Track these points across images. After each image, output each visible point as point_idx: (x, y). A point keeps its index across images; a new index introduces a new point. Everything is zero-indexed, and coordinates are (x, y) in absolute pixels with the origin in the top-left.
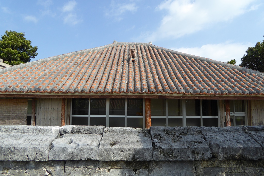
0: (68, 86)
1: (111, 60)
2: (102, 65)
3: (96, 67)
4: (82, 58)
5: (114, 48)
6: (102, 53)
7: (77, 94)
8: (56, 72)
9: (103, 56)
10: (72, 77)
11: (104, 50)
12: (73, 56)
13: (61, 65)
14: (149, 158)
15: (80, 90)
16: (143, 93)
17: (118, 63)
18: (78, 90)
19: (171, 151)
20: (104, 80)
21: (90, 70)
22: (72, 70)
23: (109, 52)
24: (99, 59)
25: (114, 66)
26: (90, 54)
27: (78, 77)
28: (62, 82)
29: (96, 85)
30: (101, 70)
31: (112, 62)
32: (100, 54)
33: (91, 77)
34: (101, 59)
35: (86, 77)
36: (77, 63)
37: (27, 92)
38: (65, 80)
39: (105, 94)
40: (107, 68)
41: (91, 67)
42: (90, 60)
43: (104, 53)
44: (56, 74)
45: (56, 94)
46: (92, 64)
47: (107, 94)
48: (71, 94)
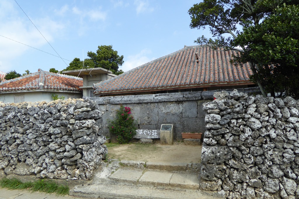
0: (154, 84)
1: (181, 63)
2: (175, 68)
3: (170, 70)
4: (160, 64)
5: (185, 52)
6: (175, 58)
7: (159, 88)
8: (145, 76)
9: (175, 61)
10: (156, 78)
11: (176, 55)
12: (154, 63)
13: (147, 71)
14: (182, 100)
15: (161, 86)
16: (200, 84)
17: (186, 65)
18: (160, 86)
19: (188, 97)
20: (176, 78)
21: (166, 72)
22: (155, 73)
23: (180, 56)
24: (172, 63)
25: (183, 67)
26: (166, 60)
27: (159, 78)
28: (150, 82)
29: (170, 82)
30: (174, 71)
31: (182, 65)
32: (173, 59)
33: (167, 77)
34: (174, 63)
35: (164, 78)
36: (158, 68)
37: (132, 89)
38: (151, 81)
39: (176, 87)
40: (178, 69)
41: (167, 70)
42: (167, 65)
43: (177, 57)
44: (145, 77)
45: (148, 89)
46: (168, 68)
47: (177, 87)
48: (156, 89)
